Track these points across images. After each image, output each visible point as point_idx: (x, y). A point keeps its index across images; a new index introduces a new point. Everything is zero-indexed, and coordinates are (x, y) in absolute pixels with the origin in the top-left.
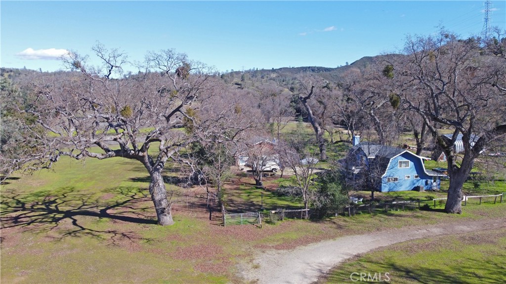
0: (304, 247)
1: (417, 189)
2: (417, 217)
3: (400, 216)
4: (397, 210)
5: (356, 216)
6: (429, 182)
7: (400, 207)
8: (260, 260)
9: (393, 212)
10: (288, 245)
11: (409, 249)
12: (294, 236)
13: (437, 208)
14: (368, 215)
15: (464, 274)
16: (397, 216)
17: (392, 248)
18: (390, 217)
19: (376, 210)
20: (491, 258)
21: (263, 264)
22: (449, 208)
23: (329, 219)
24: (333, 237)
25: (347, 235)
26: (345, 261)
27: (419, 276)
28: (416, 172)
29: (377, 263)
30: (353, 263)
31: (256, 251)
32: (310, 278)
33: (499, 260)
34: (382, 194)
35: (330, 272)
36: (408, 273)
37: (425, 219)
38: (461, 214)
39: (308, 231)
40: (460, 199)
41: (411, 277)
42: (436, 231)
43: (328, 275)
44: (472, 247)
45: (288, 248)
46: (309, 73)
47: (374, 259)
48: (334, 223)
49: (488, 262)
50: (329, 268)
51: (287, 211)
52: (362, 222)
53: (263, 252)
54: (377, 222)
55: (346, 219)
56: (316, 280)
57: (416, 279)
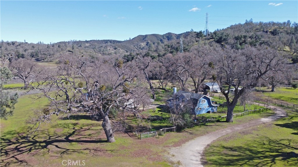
0: (185, 145)
1: (209, 112)
2: (217, 125)
3: (211, 126)
4: (208, 123)
5: (193, 128)
6: (213, 109)
7: (209, 121)
8: (172, 152)
9: (207, 124)
10: (177, 144)
11: (225, 140)
12: (176, 140)
13: (222, 120)
14: (198, 127)
15: (250, 146)
17: (218, 140)
18: (207, 127)
19: (201, 124)
20: (255, 139)
21: (175, 154)
22: (228, 120)
23: (183, 130)
24: (192, 139)
25: (197, 136)
26: (205, 148)
27: (236, 149)
28: (208, 105)
29: (218, 147)
30: (209, 148)
31: (167, 149)
32: (198, 156)
33: (258, 140)
34: (196, 116)
35: (204, 153)
36: (231, 149)
37: (221, 126)
38: (234, 122)
39: (180, 137)
40: (232, 116)
41: (234, 151)
42: (229, 131)
43: (204, 155)
44: (245, 136)
45: (179, 146)
46: (109, 43)
47: (215, 145)
48: (187, 132)
49: (255, 141)
50: (202, 152)
51: (167, 129)
52: (198, 130)
53: (170, 149)
54: (204, 129)
55: (191, 129)
56: (201, 157)
57: (236, 151)
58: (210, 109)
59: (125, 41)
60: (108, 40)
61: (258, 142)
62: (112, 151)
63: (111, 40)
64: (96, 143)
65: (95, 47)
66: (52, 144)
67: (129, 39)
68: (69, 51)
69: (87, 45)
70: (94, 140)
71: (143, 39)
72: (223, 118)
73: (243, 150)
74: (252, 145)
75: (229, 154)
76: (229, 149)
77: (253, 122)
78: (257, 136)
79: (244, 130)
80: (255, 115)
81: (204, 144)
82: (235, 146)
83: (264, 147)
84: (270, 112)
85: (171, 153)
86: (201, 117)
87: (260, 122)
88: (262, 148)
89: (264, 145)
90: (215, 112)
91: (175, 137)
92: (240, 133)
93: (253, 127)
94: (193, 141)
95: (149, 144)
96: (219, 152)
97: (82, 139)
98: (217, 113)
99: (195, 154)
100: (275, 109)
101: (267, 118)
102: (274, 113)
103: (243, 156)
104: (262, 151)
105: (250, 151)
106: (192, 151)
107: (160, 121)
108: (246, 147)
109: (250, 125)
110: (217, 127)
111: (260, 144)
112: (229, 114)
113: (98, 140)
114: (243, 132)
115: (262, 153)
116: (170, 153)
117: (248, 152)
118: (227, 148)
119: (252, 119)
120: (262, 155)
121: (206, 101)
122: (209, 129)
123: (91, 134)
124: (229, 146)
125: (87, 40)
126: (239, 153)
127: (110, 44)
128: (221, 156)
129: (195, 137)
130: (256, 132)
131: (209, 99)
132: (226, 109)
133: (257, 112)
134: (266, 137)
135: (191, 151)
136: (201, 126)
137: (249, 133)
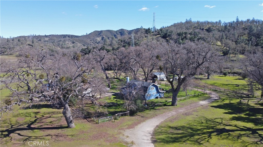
0: (137, 126)
1: (157, 98)
2: (164, 109)
3: (159, 109)
5: (144, 112)
6: (160, 95)
7: (158, 106)
9: (156, 108)
11: (171, 121)
12: (130, 123)
13: (168, 104)
14: (148, 111)
16: (158, 109)
17: (166, 121)
18: (156, 110)
19: (150, 108)
21: (129, 135)
22: (173, 104)
23: (136, 114)
24: (144, 121)
25: (148, 119)
26: (155, 129)
27: (180, 128)
28: (156, 91)
29: (165, 127)
30: (158, 128)
31: (122, 131)
32: (149, 136)
33: (197, 119)
34: (147, 101)
35: (153, 133)
36: (176, 128)
37: (168, 109)
38: (178, 105)
39: (133, 120)
40: (177, 100)
41: (178, 130)
42: (174, 113)
43: (154, 134)
44: (187, 117)
45: (132, 128)
46: (67, 38)
47: (163, 126)
48: (139, 115)
49: (195, 120)
50: (152, 132)
51: (121, 113)
52: (148, 114)
53: (124, 131)
54: (153, 113)
55: (142, 113)
56: (151, 137)
57: (180, 130)
58: (158, 95)
59: (82, 36)
60: (66, 35)
61: (197, 121)
62: (72, 136)
63: (70, 35)
64: (57, 130)
65: (54, 41)
66: (14, 132)
67: (86, 34)
68: (29, 45)
69: (47, 39)
70: (55, 126)
71: (99, 34)
72: (169, 102)
73: (186, 128)
74: (192, 124)
75: (175, 132)
76: (174, 129)
77: (193, 105)
78: (197, 117)
79: (186, 112)
80: (195, 99)
81: (154, 125)
82: (179, 125)
83: (203, 126)
84: (207, 96)
85: (126, 135)
86: (150, 102)
87: (199, 104)
88: (201, 126)
89: (202, 124)
90: (162, 98)
91: (129, 120)
92: (183, 114)
93: (193, 109)
94: (144, 123)
95: (106, 128)
96: (166, 131)
97: (44, 126)
98: (164, 98)
99: (146, 134)
100: (210, 94)
101: (204, 101)
102: (210, 97)
103: (186, 134)
104: (201, 129)
105: (192, 129)
106: (144, 132)
107: (115, 107)
108: (188, 126)
109: (191, 107)
110: (164, 110)
111: (200, 123)
112: (174, 98)
113: (59, 126)
114: (186, 114)
115: (201, 130)
116: (124, 135)
117: (189, 130)
118: (172, 128)
119: (193, 102)
120: (201, 132)
121: (155, 88)
122: (158, 112)
123: (52, 121)
124: (174, 126)
125: (46, 35)
126: (183, 131)
127: (69, 38)
128: (168, 135)
129: (146, 120)
130: (196, 113)
131: (157, 86)
132: (171, 94)
133: (196, 96)
134: (204, 117)
135: (142, 132)
136: (150, 110)
137: (190, 114)
